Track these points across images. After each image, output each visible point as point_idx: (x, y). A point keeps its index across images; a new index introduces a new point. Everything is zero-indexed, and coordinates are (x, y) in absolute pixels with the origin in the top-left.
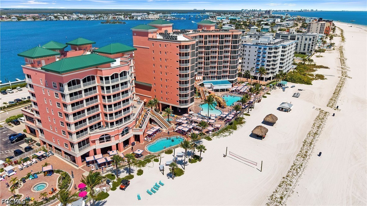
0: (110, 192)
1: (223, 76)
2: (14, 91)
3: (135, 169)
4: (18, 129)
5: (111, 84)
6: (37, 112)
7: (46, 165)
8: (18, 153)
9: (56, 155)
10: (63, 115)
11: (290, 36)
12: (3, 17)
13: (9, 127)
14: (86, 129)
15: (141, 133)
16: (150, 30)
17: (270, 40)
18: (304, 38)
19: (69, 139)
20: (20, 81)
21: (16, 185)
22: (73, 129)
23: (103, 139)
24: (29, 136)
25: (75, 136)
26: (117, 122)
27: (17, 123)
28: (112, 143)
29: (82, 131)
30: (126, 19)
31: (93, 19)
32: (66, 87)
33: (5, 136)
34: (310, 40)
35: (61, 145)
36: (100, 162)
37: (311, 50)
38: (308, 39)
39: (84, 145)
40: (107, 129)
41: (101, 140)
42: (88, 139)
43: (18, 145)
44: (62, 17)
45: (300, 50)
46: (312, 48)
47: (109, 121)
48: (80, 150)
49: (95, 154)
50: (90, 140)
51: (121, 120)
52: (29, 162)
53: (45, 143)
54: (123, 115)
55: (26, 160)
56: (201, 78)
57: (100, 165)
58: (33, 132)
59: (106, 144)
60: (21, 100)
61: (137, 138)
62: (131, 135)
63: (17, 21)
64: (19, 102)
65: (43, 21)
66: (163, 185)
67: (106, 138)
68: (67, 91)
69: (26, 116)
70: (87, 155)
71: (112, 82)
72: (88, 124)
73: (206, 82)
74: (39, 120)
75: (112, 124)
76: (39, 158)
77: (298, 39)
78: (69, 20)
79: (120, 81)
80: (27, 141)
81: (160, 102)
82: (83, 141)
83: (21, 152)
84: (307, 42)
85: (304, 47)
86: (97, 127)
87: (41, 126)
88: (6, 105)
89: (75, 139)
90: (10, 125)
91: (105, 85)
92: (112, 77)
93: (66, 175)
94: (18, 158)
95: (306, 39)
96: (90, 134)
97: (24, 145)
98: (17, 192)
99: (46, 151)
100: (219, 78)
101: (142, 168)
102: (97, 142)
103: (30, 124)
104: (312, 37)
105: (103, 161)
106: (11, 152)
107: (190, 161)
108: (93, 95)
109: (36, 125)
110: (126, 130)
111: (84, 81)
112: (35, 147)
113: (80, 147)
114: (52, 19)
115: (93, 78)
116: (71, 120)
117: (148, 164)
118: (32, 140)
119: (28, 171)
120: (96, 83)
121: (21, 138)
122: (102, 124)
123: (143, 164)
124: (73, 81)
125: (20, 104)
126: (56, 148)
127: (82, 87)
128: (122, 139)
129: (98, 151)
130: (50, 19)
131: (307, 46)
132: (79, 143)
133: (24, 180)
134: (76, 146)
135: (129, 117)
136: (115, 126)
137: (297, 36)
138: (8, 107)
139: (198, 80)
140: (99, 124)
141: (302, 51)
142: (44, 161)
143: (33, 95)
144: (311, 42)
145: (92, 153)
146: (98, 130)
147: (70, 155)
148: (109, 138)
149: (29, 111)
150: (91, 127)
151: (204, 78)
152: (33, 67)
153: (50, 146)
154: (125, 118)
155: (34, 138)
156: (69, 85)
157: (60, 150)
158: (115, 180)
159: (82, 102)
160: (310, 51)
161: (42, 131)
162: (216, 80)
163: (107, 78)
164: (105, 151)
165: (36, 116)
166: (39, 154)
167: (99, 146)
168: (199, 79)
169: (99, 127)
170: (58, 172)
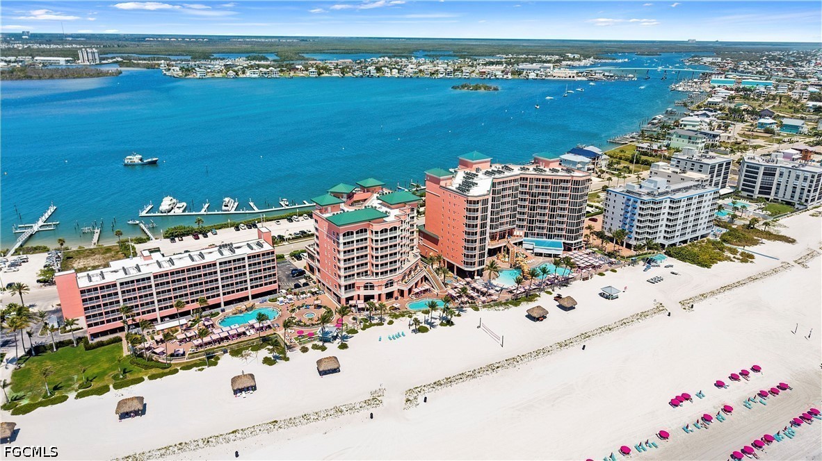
0: (360, 331)
1: (555, 235)
2: (301, 218)
3: (388, 319)
4: (300, 265)
5: (379, 238)
6: (318, 253)
7: (317, 299)
8: (297, 286)
9: (327, 294)
10: (337, 259)
11: (763, 167)
12: (297, 69)
13: (291, 261)
14: (353, 275)
15: (406, 289)
16: (441, 178)
17: (658, 186)
18: (793, 175)
19: (338, 281)
20: (307, 204)
21: (293, 310)
22: (342, 273)
23: (367, 286)
24: (308, 273)
25: (343, 279)
26: (382, 273)
27: (299, 258)
28: (375, 292)
29: (349, 276)
30: (505, 77)
31: (441, 76)
32: (341, 237)
33: (288, 269)
34: (805, 179)
35: (332, 285)
36: (359, 306)
37: (806, 201)
38: (801, 178)
39: (350, 288)
40: (372, 278)
41: (366, 287)
42: (354, 284)
43: (298, 279)
44: (388, 70)
45: (784, 197)
46: (808, 196)
47: (375, 271)
48: (345, 293)
49: (359, 299)
50: (356, 285)
51: (386, 272)
52: (304, 295)
53: (319, 282)
54: (389, 268)
55: (303, 293)
56: (521, 233)
57: (359, 309)
58: (312, 269)
59: (369, 292)
60: (306, 233)
61: (402, 293)
62: (395, 288)
63: (316, 77)
64: (304, 235)
65: (357, 77)
66: (404, 336)
67: (371, 286)
68: (342, 240)
69: (309, 253)
70: (351, 298)
71: (381, 236)
72: (356, 271)
73: (527, 241)
74: (318, 260)
75: (377, 274)
76: (313, 294)
77: (781, 174)
78: (398, 77)
79: (389, 235)
80: (306, 278)
81: (447, 259)
82: (350, 285)
83: (299, 286)
84: (800, 183)
85: (793, 192)
86: (364, 274)
87: (319, 266)
88: (291, 237)
89: (343, 282)
90: (293, 259)
91: (374, 238)
92: (382, 232)
93: (331, 311)
94: (297, 290)
95: (798, 177)
96: (355, 280)
97: (303, 281)
98: (293, 315)
99: (320, 290)
100: (550, 237)
101: (394, 320)
102: (362, 289)
103: (311, 262)
104: (809, 175)
105: (363, 306)
106: (292, 285)
107: (442, 324)
108: (364, 245)
109: (315, 264)
110: (391, 283)
111: (357, 233)
112: (311, 284)
113: (346, 289)
114: (372, 74)
115: (366, 231)
116: (342, 265)
117: (401, 318)
118: (310, 278)
119: (303, 302)
120: (368, 235)
121: (301, 273)
122: (369, 273)
123: (396, 317)
124: (348, 233)
125: (305, 237)
126: (328, 288)
127: (355, 237)
128: (385, 291)
129: (362, 297)
130: (368, 74)
131: (798, 191)
132: (346, 286)
133: (299, 308)
134: (343, 288)
135: (395, 270)
136: (380, 276)
137: (778, 169)
138: (293, 239)
139: (517, 236)
140: (366, 272)
141: (788, 198)
142: (316, 296)
143: (316, 229)
144: (807, 184)
145: (356, 298)
146: (364, 278)
147: (337, 296)
148: (372, 287)
149: (312, 249)
150: (358, 274)
151: (526, 235)
152: (321, 212)
153: (324, 285)
154: (391, 271)
155: (312, 276)
156: (344, 235)
157: (330, 290)
158: (367, 324)
159: (353, 250)
160: (803, 201)
161: (319, 270)
162: (544, 239)
163: (377, 232)
164: (367, 298)
165: (316, 255)
166: (313, 290)
167: (363, 292)
168: (518, 234)
169: (366, 275)
170: (325, 307)
